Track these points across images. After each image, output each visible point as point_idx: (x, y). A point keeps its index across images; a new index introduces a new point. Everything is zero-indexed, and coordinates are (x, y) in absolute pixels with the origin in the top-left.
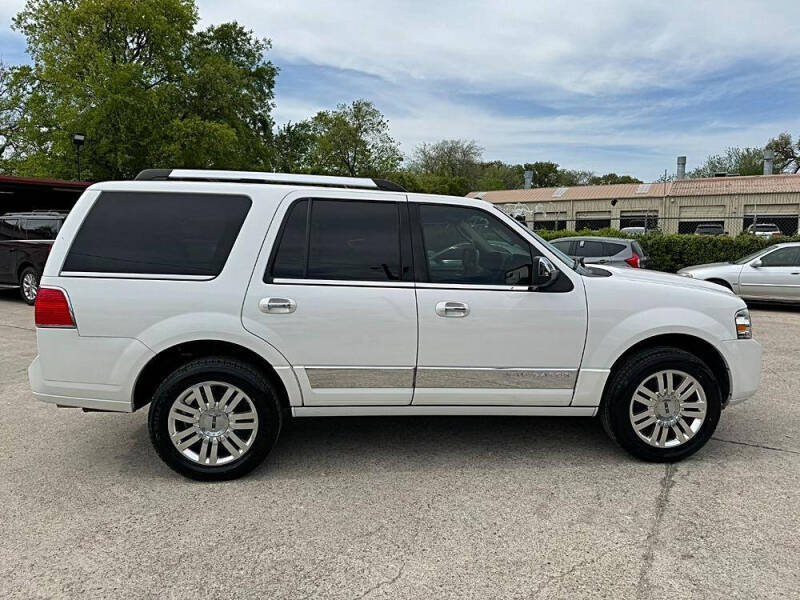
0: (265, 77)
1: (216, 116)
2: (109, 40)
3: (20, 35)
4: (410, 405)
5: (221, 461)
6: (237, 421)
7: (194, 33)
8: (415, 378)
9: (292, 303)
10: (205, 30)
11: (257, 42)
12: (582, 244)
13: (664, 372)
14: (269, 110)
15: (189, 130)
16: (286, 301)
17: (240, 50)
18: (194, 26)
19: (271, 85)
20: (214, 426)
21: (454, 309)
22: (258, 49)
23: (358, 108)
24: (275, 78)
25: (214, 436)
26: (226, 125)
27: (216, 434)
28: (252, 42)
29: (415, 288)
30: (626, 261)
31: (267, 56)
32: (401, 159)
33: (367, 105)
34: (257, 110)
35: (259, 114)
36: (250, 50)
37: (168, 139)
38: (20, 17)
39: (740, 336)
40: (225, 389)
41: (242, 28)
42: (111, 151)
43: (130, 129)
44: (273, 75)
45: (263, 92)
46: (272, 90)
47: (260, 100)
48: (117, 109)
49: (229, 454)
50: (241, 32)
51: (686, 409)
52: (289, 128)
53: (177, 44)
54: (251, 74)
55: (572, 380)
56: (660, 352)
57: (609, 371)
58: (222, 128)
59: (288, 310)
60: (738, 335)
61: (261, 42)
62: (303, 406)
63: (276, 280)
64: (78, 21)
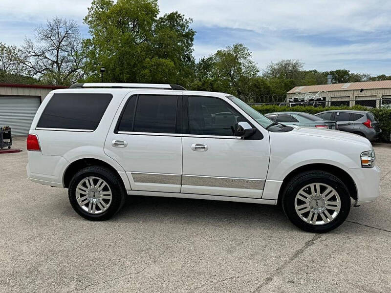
0: (190, 36)
1: (165, 56)
2: (121, 25)
3: (87, 26)
4: (180, 193)
5: (97, 212)
6: (104, 195)
7: (157, 19)
8: (181, 180)
9: (125, 142)
10: (163, 16)
11: (186, 20)
12: (338, 114)
13: (315, 184)
14: (191, 52)
15: (153, 63)
16: (123, 142)
17: (178, 24)
18: (157, 15)
19: (192, 40)
20: (94, 196)
21: (200, 147)
22: (187, 23)
23: (236, 47)
24: (194, 37)
25: (94, 201)
26: (169, 60)
27: (95, 200)
28: (184, 20)
29: (182, 136)
30: (363, 123)
31: (191, 26)
32: (258, 71)
33: (241, 45)
34: (186, 52)
35: (187, 54)
36: (182, 24)
37: (144, 68)
38: (86, 18)
39: (363, 166)
40: (98, 180)
41: (180, 14)
42: (121, 74)
43: (129, 64)
44: (193, 35)
45: (189, 44)
46: (193, 42)
47: (187, 47)
48: (122, 55)
49: (101, 210)
50: (179, 16)
51: (329, 205)
52: (203, 60)
53: (150, 24)
54: (183, 36)
55: (262, 185)
56: (313, 173)
57: (282, 181)
58: (168, 62)
59: (123, 146)
60: (362, 166)
61: (188, 20)
62: (131, 190)
63: (119, 132)
64: (109, 17)
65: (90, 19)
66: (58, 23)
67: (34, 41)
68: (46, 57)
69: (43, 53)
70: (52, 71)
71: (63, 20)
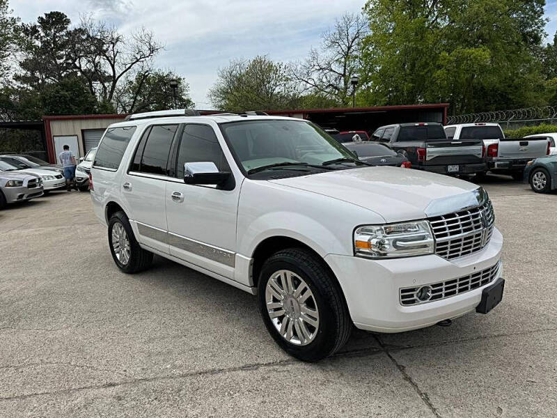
13: (285, 271)
16: (129, 184)
21: (177, 197)
55: (232, 260)
57: (250, 259)
59: (129, 190)
60: (354, 252)
65: (371, 6)
66: (348, 21)
67: (319, 51)
68: (331, 70)
69: (329, 64)
70: (336, 88)
71: (355, 16)
